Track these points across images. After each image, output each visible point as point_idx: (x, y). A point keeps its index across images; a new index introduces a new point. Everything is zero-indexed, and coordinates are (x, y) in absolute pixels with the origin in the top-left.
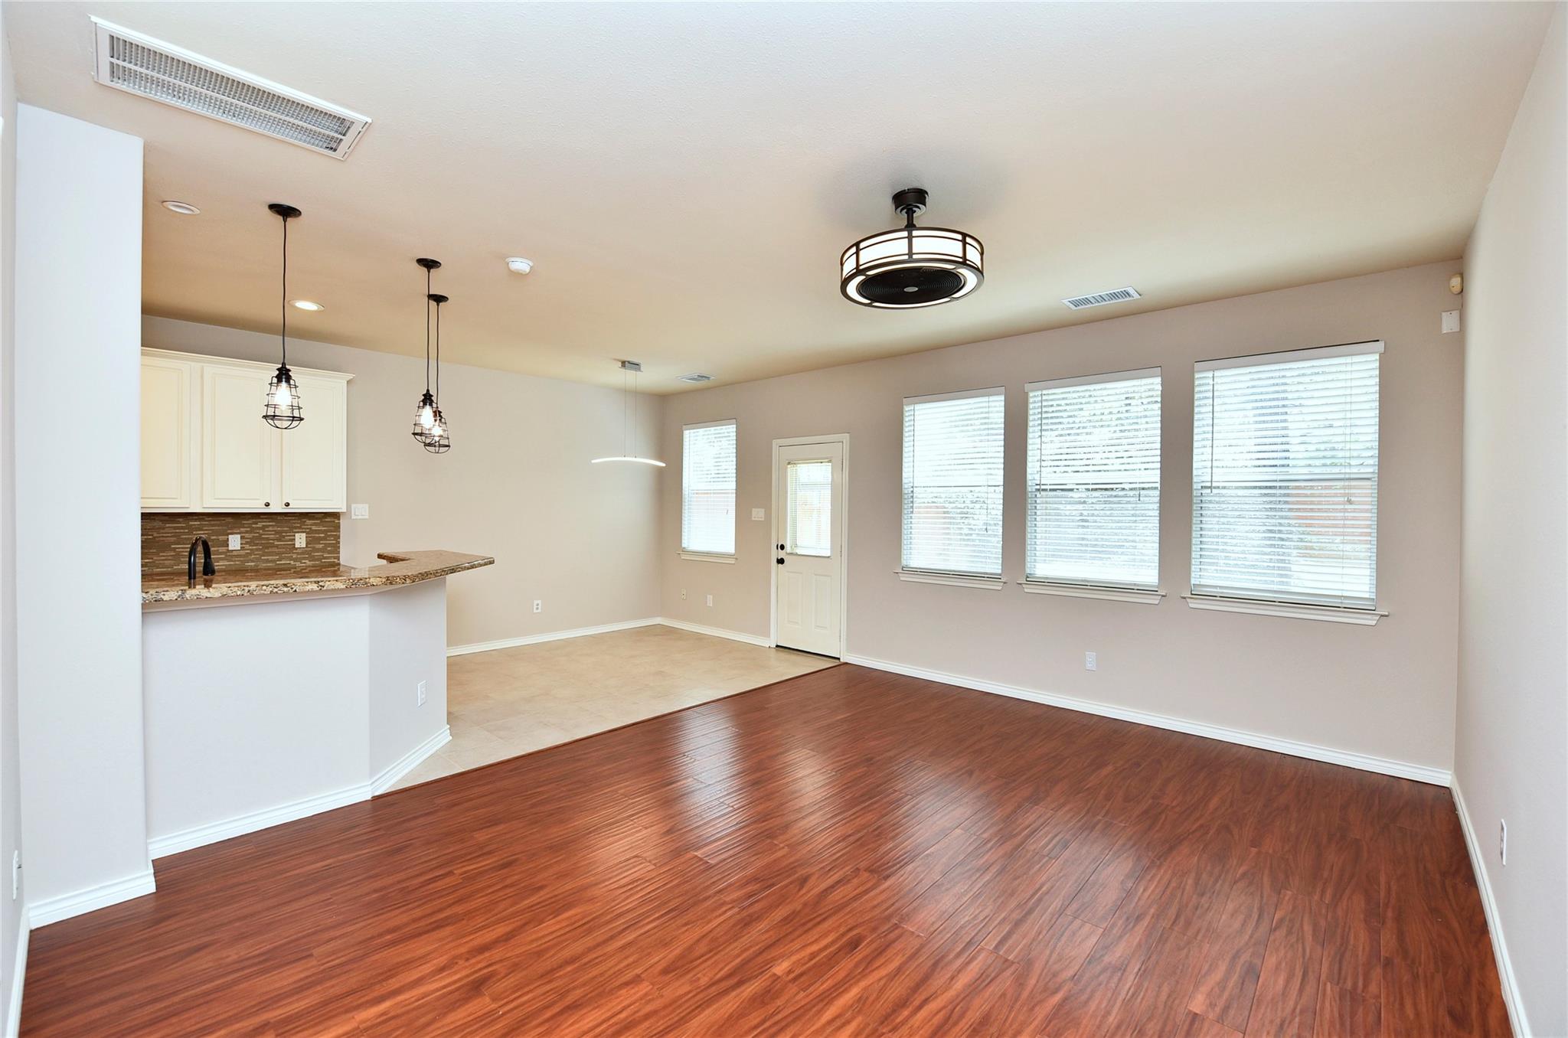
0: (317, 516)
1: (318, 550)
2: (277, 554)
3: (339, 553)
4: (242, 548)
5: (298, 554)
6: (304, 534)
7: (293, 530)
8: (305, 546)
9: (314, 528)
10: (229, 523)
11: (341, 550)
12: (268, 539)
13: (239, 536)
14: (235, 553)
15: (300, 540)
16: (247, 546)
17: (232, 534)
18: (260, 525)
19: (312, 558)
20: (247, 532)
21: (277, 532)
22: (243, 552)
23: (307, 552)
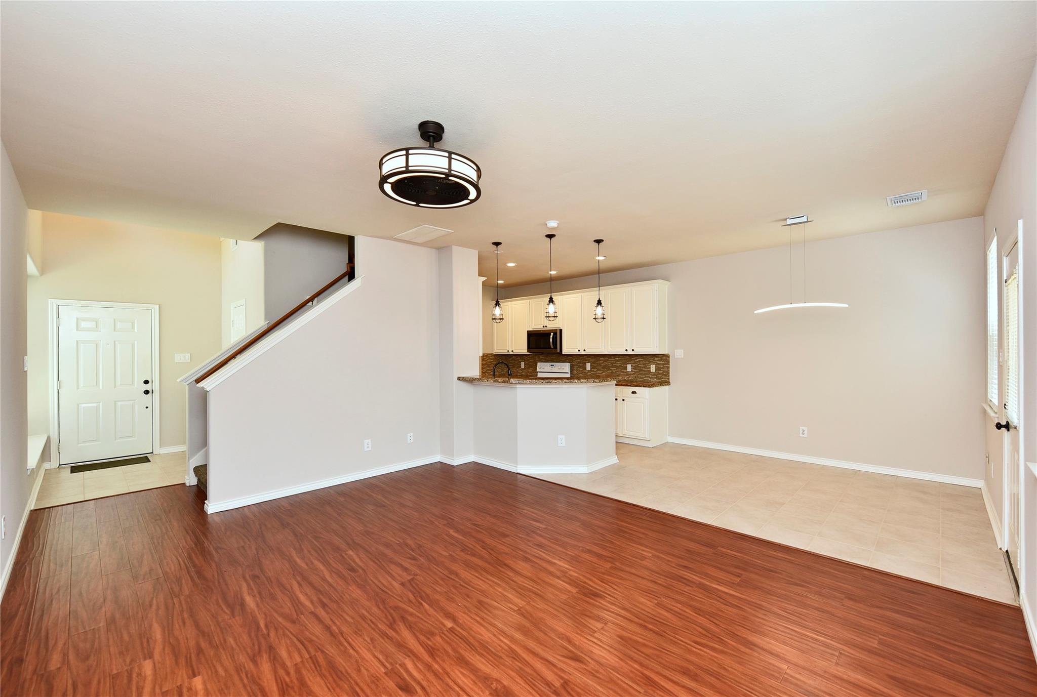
0: (660, 356)
1: (660, 374)
2: (644, 375)
3: (669, 376)
4: (655, 372)
5: (652, 375)
6: (654, 365)
7: (650, 363)
8: (654, 371)
9: (658, 362)
10: (627, 359)
11: (670, 374)
12: (641, 367)
13: (630, 365)
14: (629, 373)
15: (653, 368)
16: (633, 370)
17: (628, 364)
18: (637, 360)
19: (657, 378)
20: (633, 363)
21: (644, 364)
22: (632, 373)
23: (656, 374)
